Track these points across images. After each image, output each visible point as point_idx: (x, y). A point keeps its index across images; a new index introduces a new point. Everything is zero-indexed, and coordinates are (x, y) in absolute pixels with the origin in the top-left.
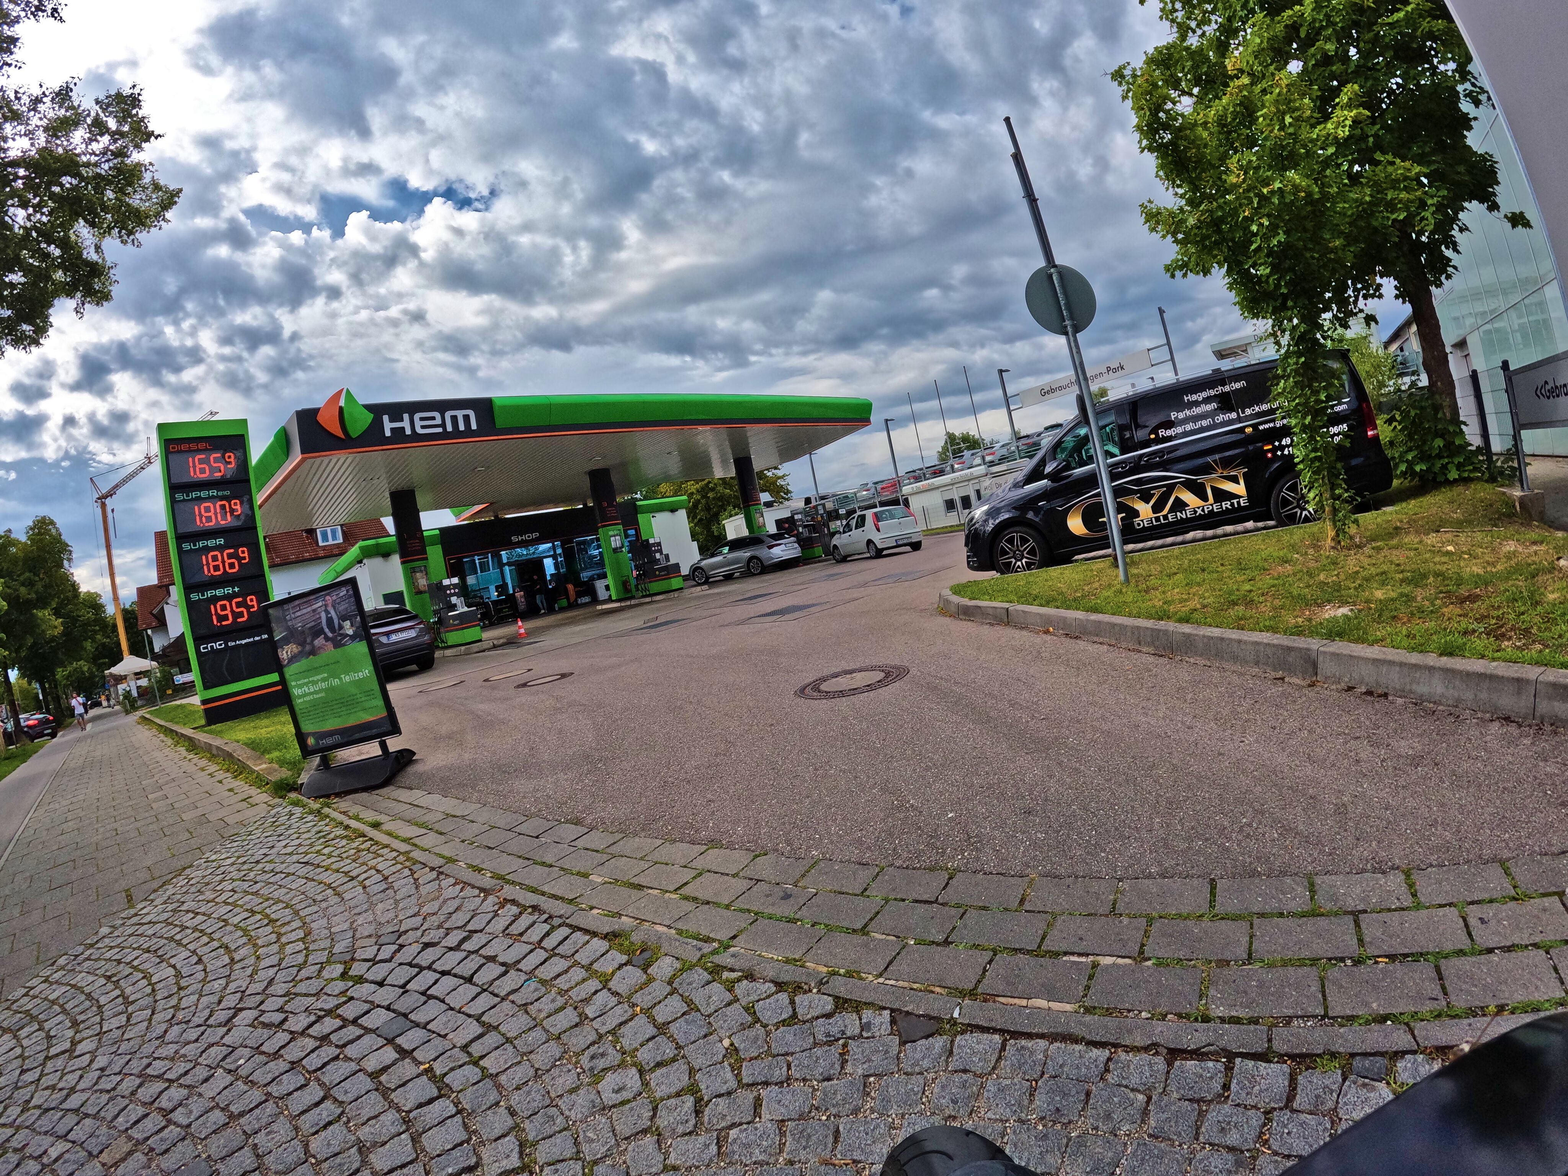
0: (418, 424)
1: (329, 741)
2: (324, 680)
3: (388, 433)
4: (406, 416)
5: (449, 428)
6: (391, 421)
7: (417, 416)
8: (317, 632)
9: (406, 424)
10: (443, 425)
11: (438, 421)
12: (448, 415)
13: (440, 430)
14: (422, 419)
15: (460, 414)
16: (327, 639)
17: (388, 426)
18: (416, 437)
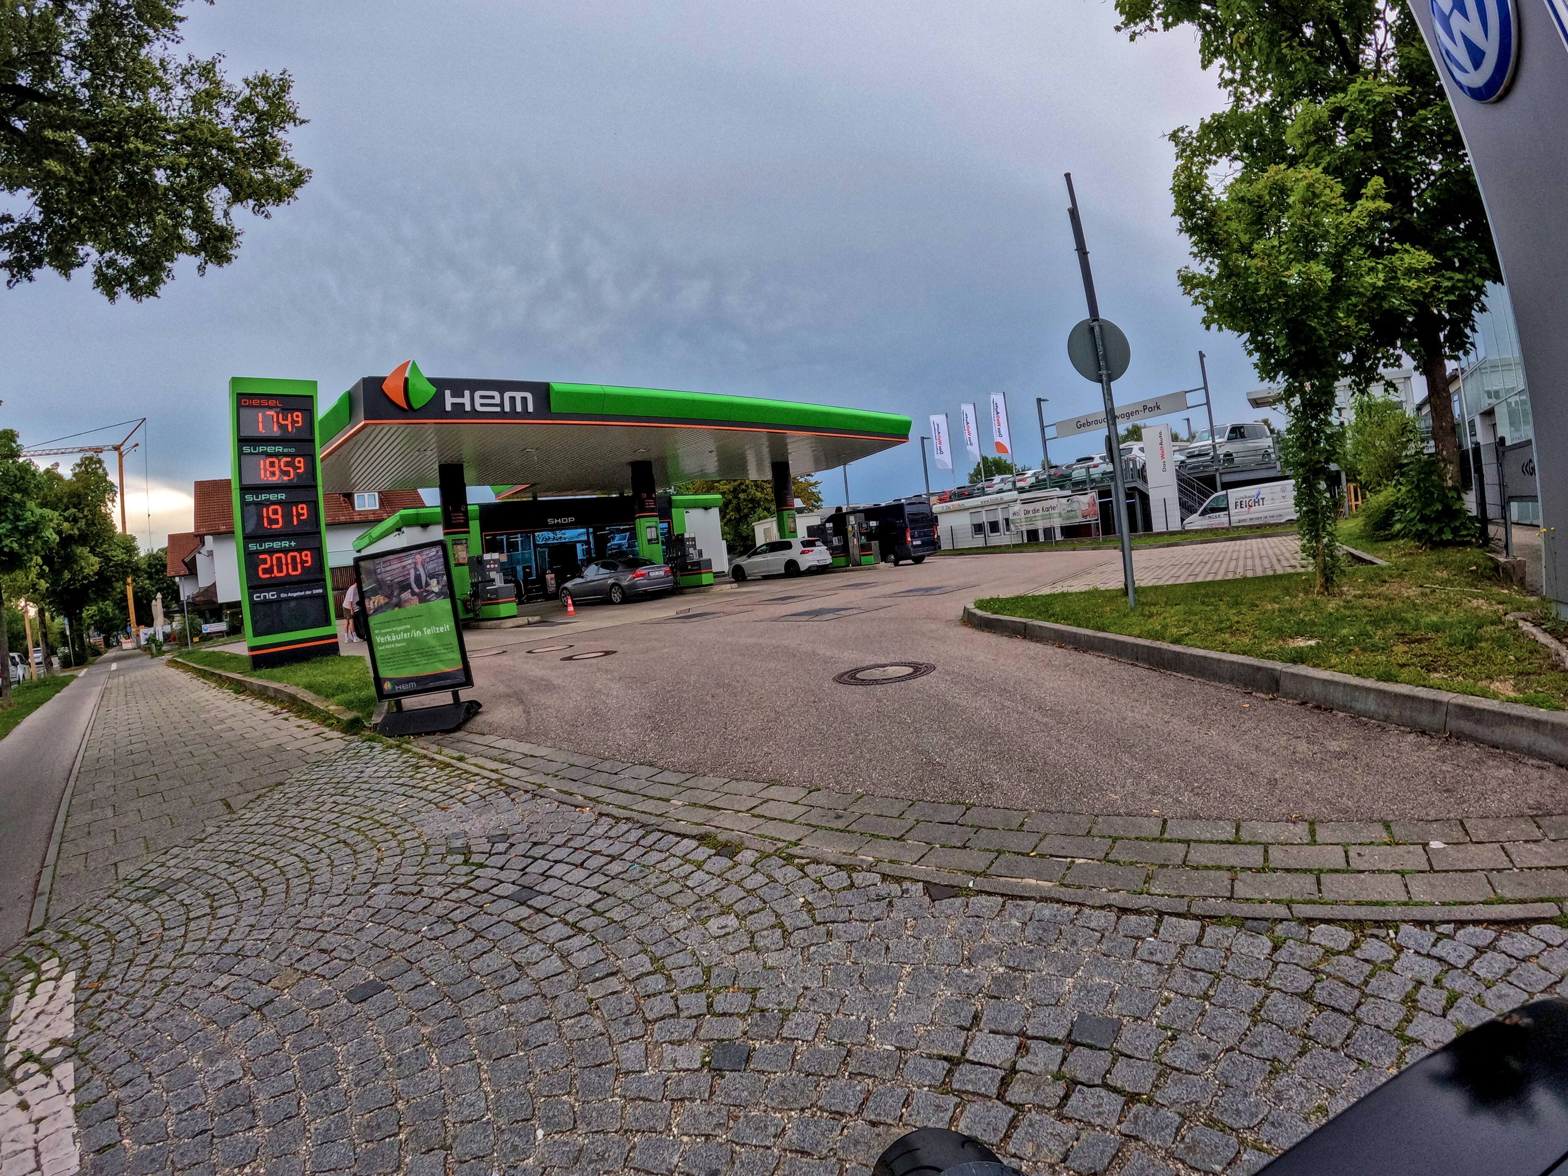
0: (478, 401)
1: (404, 687)
2: (406, 631)
3: (448, 408)
4: (467, 393)
5: (507, 409)
6: (453, 396)
7: (478, 394)
8: (405, 586)
9: (466, 400)
10: (502, 405)
11: (497, 401)
12: (507, 395)
13: (498, 409)
14: (482, 397)
15: (518, 395)
16: (413, 593)
17: (449, 401)
18: (475, 413)
